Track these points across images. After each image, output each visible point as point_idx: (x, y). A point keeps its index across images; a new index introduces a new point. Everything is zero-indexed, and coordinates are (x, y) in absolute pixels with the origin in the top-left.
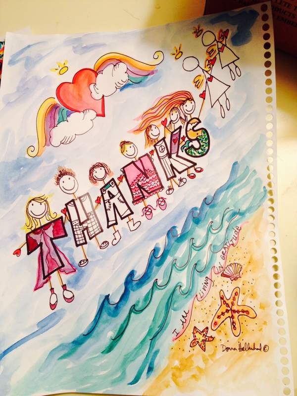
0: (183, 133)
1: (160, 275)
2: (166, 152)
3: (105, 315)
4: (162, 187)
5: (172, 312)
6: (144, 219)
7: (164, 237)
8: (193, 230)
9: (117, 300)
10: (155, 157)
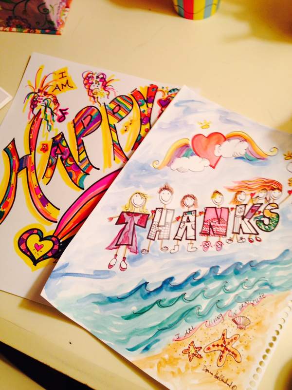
0: (261, 209)
1: (189, 292)
2: (242, 214)
4: (225, 235)
5: (183, 321)
6: (201, 248)
7: (208, 269)
8: (230, 277)
9: (152, 289)
10: (232, 213)
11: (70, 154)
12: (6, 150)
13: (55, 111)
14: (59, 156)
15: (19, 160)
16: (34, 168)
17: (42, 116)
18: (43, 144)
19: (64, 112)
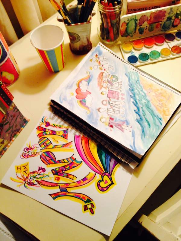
3: (141, 122)
7: (131, 99)
9: (139, 117)
11: (64, 167)
12: (54, 199)
13: (39, 173)
14: (63, 172)
15: (61, 192)
16: (67, 184)
17: (40, 180)
18: (56, 179)
19: (40, 169)
